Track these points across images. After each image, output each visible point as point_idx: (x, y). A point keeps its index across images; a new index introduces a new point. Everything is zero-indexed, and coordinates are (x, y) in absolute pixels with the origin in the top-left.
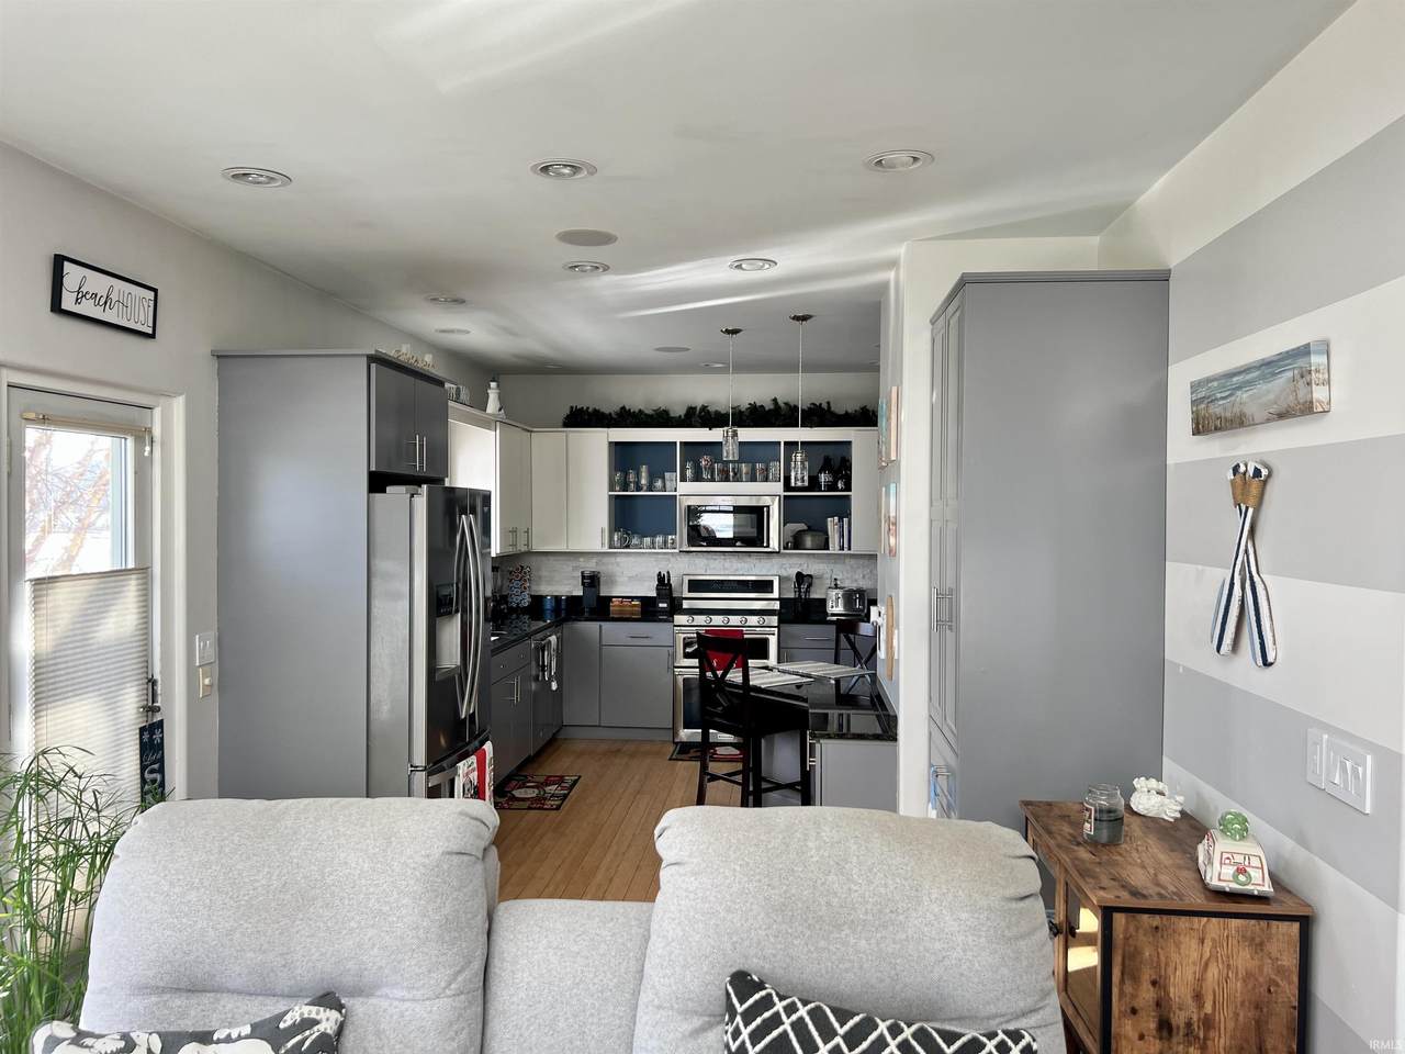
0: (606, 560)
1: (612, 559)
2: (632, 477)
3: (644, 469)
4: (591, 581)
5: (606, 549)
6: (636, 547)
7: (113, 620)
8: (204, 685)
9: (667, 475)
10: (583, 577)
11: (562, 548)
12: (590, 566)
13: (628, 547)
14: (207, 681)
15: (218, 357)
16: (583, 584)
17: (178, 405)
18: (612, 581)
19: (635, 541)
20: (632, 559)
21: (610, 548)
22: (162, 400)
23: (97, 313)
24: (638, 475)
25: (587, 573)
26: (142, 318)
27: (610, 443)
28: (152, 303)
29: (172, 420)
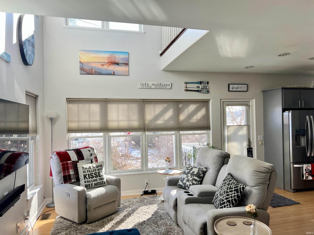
7: (241, 132)
8: (260, 144)
14: (261, 143)
15: (263, 92)
17: (254, 100)
22: (251, 100)
23: (236, 90)
26: (245, 89)
28: (247, 87)
29: (253, 103)
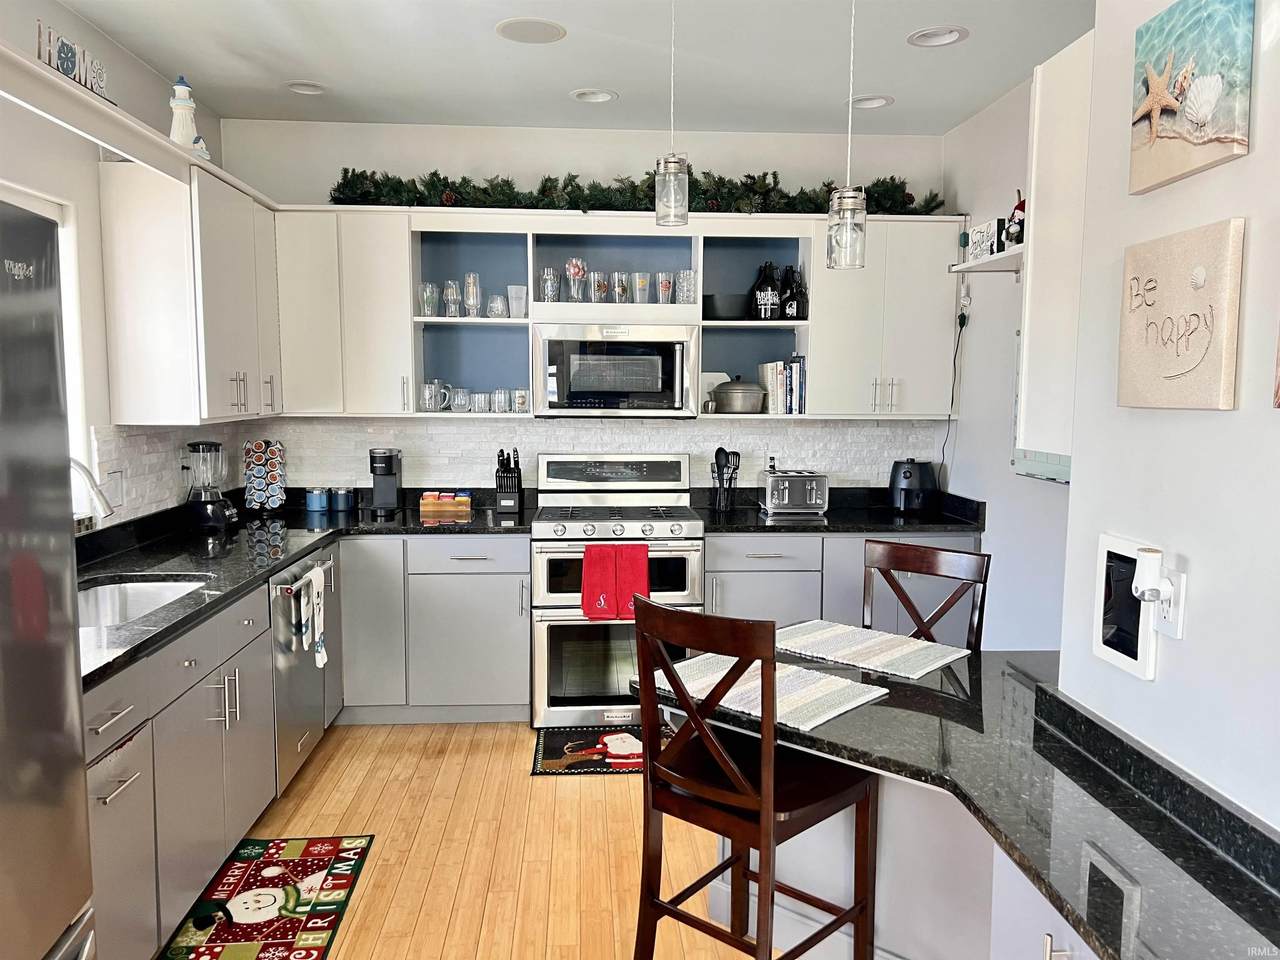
0: (410, 430)
1: (420, 430)
2: (452, 294)
3: (471, 279)
4: (387, 465)
5: (411, 413)
6: (461, 408)
9: (512, 290)
10: (373, 459)
11: (335, 411)
12: (384, 443)
13: (448, 409)
16: (373, 470)
18: (422, 466)
19: (460, 398)
20: (453, 429)
21: (419, 409)
24: (462, 291)
25: (380, 452)
27: (414, 233)
